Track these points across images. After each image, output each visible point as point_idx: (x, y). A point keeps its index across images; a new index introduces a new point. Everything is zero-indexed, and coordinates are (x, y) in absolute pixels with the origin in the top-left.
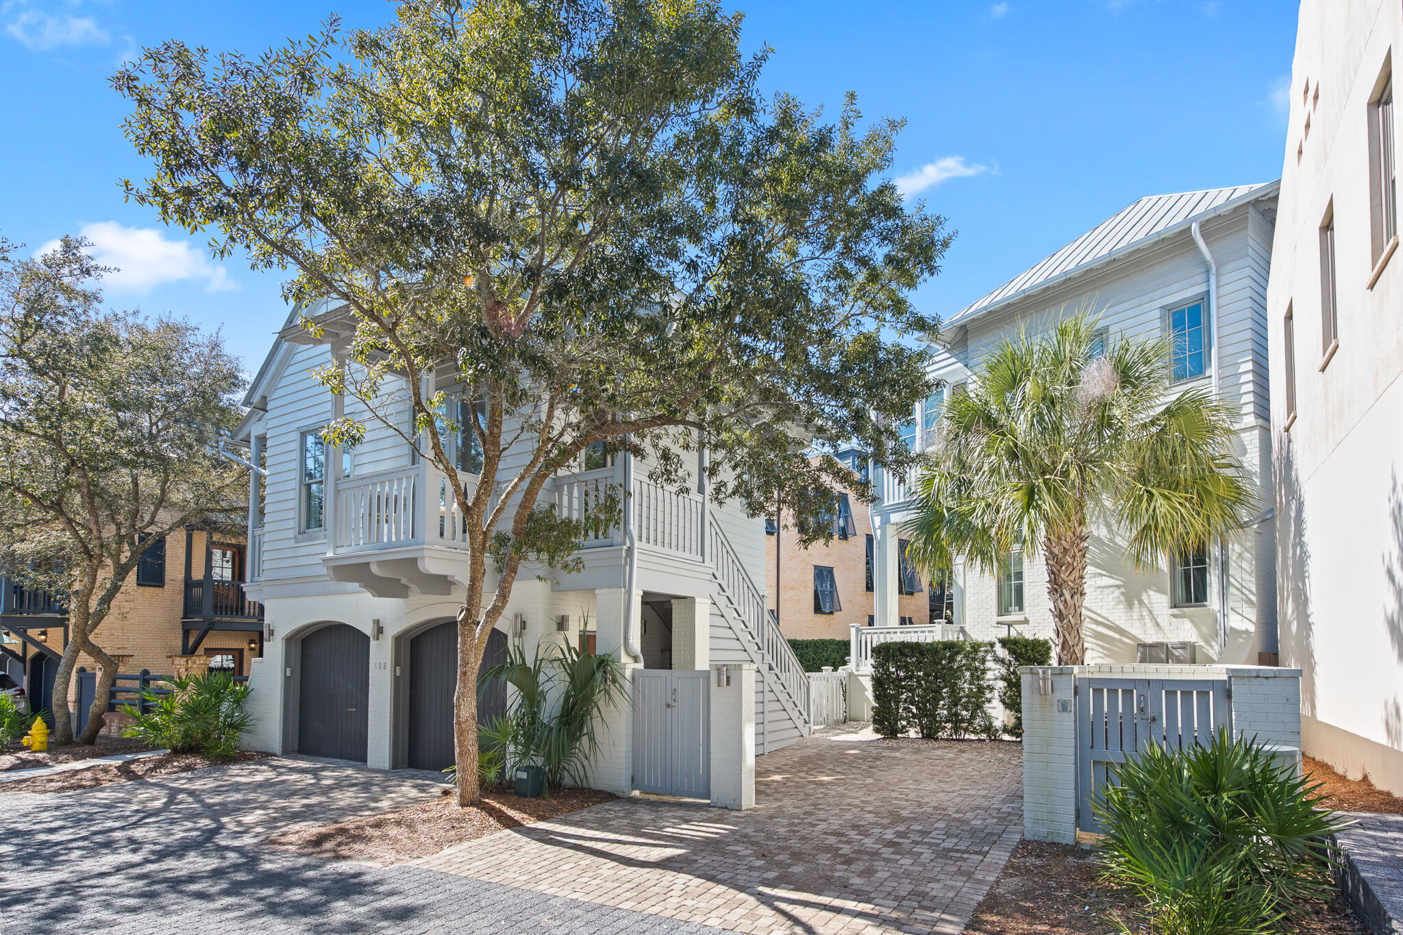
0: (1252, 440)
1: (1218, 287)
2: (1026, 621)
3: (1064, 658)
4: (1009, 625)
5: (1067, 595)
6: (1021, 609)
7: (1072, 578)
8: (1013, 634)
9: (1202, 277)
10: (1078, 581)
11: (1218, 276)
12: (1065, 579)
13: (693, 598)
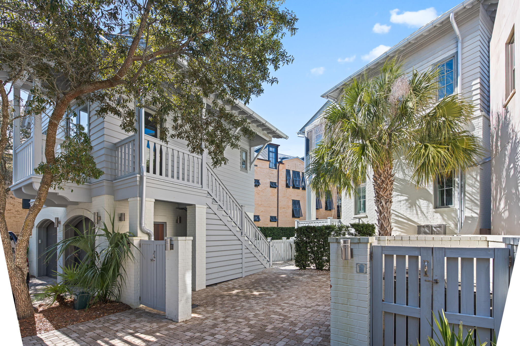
0: (478, 123)
1: (462, 49)
2: (367, 217)
3: (382, 232)
4: (359, 219)
5: (384, 203)
6: (365, 211)
7: (386, 194)
8: (361, 222)
9: (454, 45)
10: (389, 196)
11: (462, 43)
12: (383, 195)
13: (195, 205)
